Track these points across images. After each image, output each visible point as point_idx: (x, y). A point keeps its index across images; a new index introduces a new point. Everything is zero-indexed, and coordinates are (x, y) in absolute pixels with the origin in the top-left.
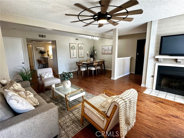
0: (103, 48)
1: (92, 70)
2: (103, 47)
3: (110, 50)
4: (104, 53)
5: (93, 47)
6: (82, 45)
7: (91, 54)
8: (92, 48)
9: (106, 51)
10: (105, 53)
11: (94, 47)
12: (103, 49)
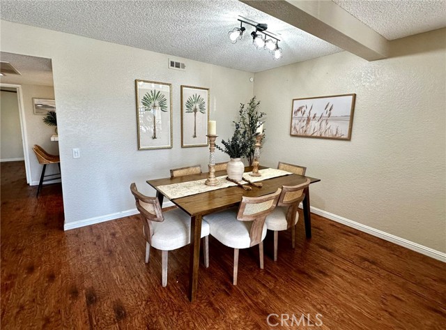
0: (295, 108)
1: (232, 250)
2: (297, 105)
3: (336, 119)
4: (301, 132)
5: (252, 103)
6: (203, 95)
7: (235, 139)
8: (247, 106)
9: (314, 124)
10: (310, 133)
11: (256, 102)
12: (299, 114)
